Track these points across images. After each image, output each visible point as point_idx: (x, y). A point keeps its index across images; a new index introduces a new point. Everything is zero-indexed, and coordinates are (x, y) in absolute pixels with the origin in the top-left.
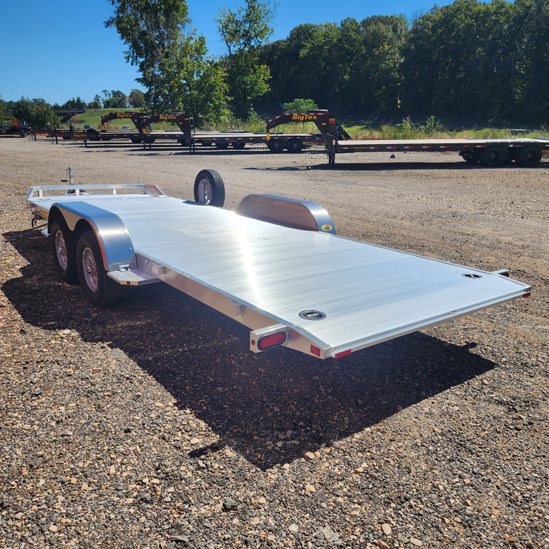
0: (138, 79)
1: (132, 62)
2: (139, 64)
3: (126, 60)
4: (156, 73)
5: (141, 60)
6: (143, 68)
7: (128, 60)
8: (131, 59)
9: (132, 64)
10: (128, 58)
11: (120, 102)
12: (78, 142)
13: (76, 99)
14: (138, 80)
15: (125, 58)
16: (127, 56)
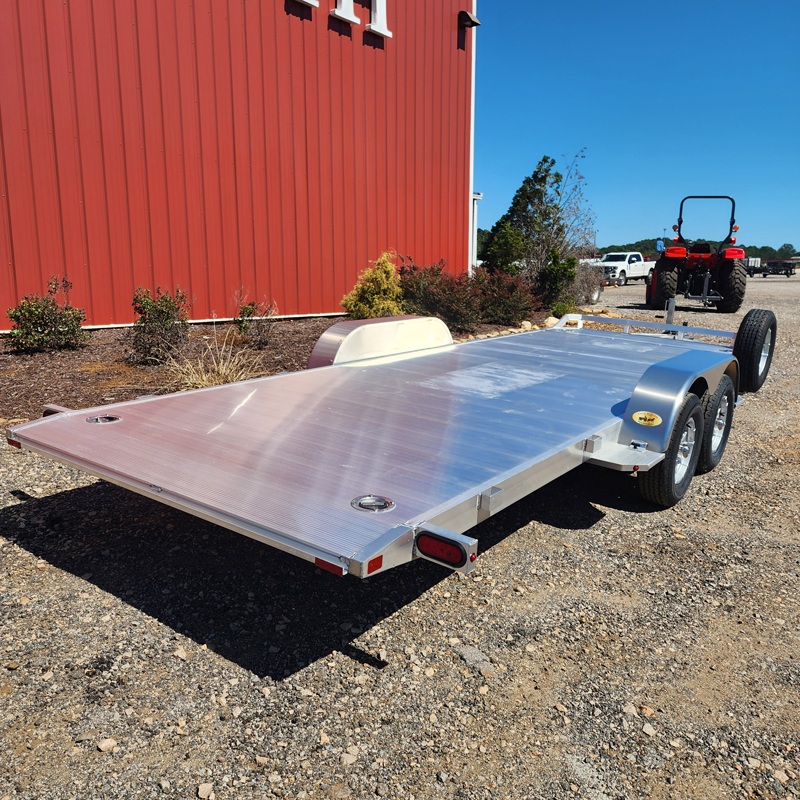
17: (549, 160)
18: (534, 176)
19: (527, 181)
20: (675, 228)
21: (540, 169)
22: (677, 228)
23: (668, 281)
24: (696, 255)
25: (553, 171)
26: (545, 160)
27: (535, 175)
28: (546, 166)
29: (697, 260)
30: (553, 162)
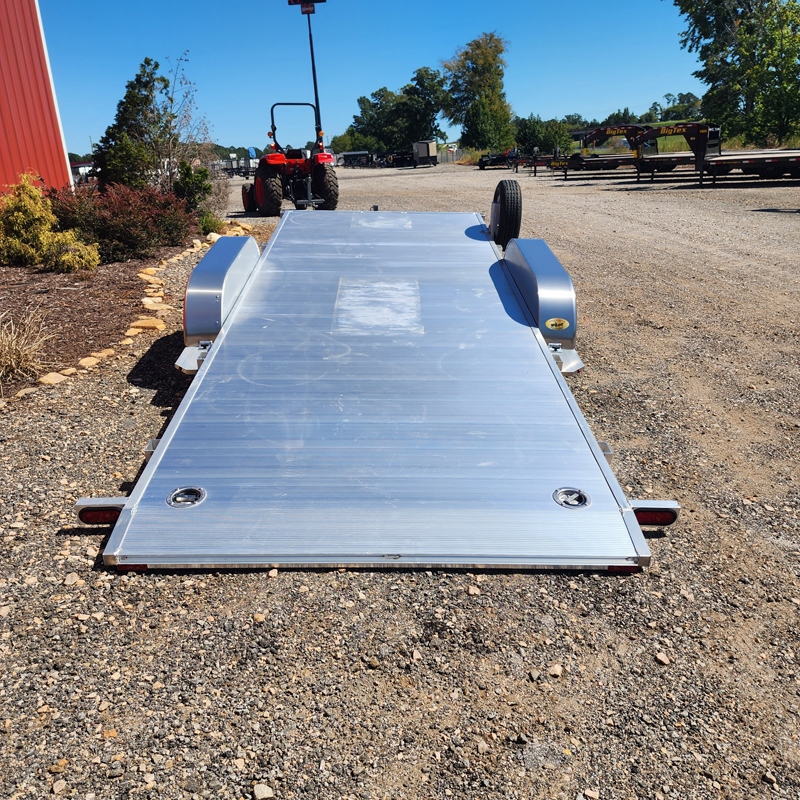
0: (696, 72)
1: (691, 47)
2: (700, 49)
3: (681, 45)
4: (729, 60)
5: (704, 42)
6: (705, 54)
7: (685, 45)
8: (689, 43)
9: (690, 51)
10: (685, 42)
11: (687, 110)
12: (555, 173)
13: (622, 111)
14: (698, 74)
15: (682, 41)
16: (684, 39)
17: (152, 63)
18: (136, 80)
19: (131, 86)
20: (269, 134)
21: (144, 72)
22: (272, 135)
23: (274, 188)
24: (293, 161)
25: (158, 74)
26: (148, 62)
27: (138, 78)
28: (149, 69)
29: (294, 166)
30: (157, 66)
